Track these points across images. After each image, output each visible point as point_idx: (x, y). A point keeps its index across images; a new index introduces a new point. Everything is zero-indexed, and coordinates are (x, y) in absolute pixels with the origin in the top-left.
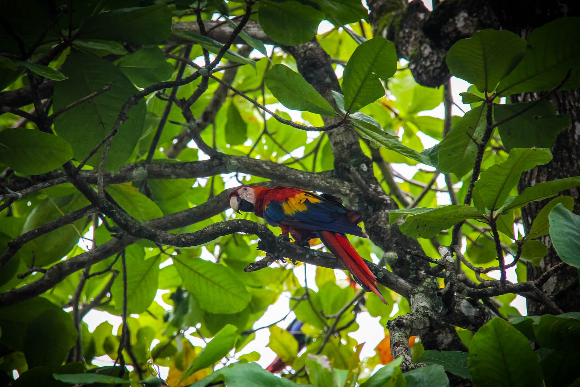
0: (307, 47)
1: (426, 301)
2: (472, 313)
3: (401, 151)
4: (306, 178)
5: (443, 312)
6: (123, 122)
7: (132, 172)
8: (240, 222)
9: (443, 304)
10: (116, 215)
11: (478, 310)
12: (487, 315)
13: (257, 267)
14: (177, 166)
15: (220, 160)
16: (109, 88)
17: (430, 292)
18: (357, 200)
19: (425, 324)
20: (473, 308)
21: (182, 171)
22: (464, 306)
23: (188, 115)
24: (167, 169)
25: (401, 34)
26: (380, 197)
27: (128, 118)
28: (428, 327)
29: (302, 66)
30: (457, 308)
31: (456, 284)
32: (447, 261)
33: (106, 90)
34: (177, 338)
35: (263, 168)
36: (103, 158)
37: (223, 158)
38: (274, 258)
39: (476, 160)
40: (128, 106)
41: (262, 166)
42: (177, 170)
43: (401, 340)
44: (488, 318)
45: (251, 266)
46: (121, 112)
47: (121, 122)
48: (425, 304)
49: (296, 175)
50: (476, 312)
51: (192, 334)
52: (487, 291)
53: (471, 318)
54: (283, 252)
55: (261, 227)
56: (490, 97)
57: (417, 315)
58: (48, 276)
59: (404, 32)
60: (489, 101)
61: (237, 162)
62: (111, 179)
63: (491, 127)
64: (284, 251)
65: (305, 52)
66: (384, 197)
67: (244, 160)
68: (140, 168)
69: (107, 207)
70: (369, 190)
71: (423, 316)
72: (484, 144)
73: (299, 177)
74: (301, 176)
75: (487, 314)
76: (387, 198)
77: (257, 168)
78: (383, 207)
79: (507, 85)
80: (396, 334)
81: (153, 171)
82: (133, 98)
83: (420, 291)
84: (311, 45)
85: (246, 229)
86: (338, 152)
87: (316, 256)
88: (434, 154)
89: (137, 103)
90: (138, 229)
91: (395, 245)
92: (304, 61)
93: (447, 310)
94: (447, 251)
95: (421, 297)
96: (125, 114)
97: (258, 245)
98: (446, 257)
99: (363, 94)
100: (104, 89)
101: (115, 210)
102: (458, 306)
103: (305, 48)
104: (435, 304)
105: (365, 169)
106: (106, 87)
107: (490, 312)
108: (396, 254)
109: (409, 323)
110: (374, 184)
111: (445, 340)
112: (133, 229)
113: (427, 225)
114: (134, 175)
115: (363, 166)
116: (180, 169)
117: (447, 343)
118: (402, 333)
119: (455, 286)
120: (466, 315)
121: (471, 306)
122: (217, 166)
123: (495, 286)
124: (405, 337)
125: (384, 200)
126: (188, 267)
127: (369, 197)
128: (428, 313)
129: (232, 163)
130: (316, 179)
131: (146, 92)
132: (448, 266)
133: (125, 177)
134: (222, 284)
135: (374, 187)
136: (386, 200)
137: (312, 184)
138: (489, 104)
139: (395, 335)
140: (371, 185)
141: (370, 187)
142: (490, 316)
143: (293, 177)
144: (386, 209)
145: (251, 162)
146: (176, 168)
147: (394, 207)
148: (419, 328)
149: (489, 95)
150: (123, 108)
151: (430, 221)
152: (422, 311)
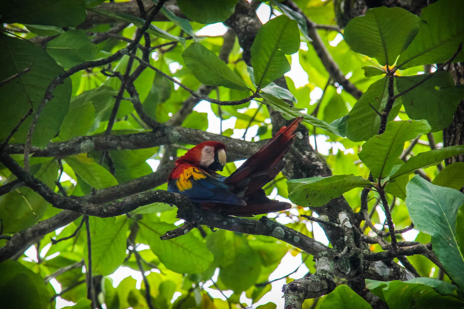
0: (247, 22)
1: (329, 264)
2: (386, 273)
3: (311, 122)
4: (244, 147)
5: (351, 273)
6: (49, 100)
7: (79, 145)
8: (157, 193)
9: (351, 267)
10: (41, 189)
11: (392, 270)
12: (401, 275)
13: (173, 235)
14: (122, 138)
15: (163, 131)
16: (29, 70)
17: (334, 256)
18: (292, 166)
19: (322, 286)
20: (387, 268)
21: (127, 143)
22: (378, 266)
23: (131, 90)
24: (113, 141)
25: (355, 6)
26: (313, 163)
27: (53, 96)
28: (326, 289)
29: (242, 41)
30: (371, 269)
31: (353, 248)
32: (345, 226)
33: (26, 72)
34: (196, 291)
35: (204, 138)
36: (29, 135)
37: (166, 130)
38: (191, 226)
39: (379, 129)
40: (53, 85)
41: (202, 136)
42: (123, 142)
43: (293, 303)
44: (402, 277)
45: (168, 234)
46: (47, 92)
47: (47, 100)
48: (326, 267)
49: (235, 144)
50: (390, 271)
51: (210, 287)
52: (382, 255)
53: (385, 278)
54: (200, 221)
55: (178, 197)
56: (392, 70)
57: (314, 279)
58: (13, 243)
59: (358, 4)
60: (390, 74)
61: (178, 133)
62: (60, 151)
63: (392, 98)
64: (201, 219)
65: (245, 28)
66: (317, 163)
67: (185, 131)
68: (87, 141)
69: (32, 181)
70: (302, 157)
71: (321, 279)
72: (386, 114)
73: (237, 146)
74: (240, 145)
75: (401, 273)
76: (319, 164)
77: (198, 139)
78: (316, 173)
79: (407, 58)
80: (290, 297)
81: (100, 143)
82: (58, 78)
83: (324, 255)
84: (251, 21)
85: (164, 199)
86: (276, 121)
87: (234, 223)
88: (343, 124)
89: (62, 83)
90: (63, 202)
91: (326, 209)
92: (244, 36)
93: (355, 272)
94: (346, 217)
95: (324, 260)
96: (51, 93)
97: (177, 214)
98: (344, 223)
99: (271, 70)
100: (25, 71)
101: (40, 184)
102: (372, 267)
103: (245, 24)
104: (341, 266)
105: (301, 136)
106: (27, 69)
107: (404, 272)
108: (327, 217)
109: (302, 287)
110: (308, 151)
111: (374, 298)
112: (58, 201)
113: (317, 194)
114: (81, 148)
115: (298, 134)
116: (125, 141)
117: (376, 301)
118: (295, 296)
119: (352, 250)
120: (380, 275)
121: (386, 266)
122: (160, 137)
123: (389, 249)
124: (298, 300)
125: (317, 166)
126: (153, 230)
127: (302, 163)
128: (326, 276)
129: (174, 134)
130: (254, 148)
131: (71, 72)
132: (346, 231)
133: (73, 149)
134: (186, 246)
135: (308, 154)
136: (319, 166)
137: (249, 152)
138: (391, 76)
139: (288, 298)
140: (306, 152)
141: (304, 154)
142: (405, 275)
143: (232, 146)
144: (319, 175)
145: (192, 133)
146: (121, 140)
147: (327, 173)
148: (315, 291)
149: (391, 68)
150: (49, 87)
151: (320, 191)
152: (321, 274)
